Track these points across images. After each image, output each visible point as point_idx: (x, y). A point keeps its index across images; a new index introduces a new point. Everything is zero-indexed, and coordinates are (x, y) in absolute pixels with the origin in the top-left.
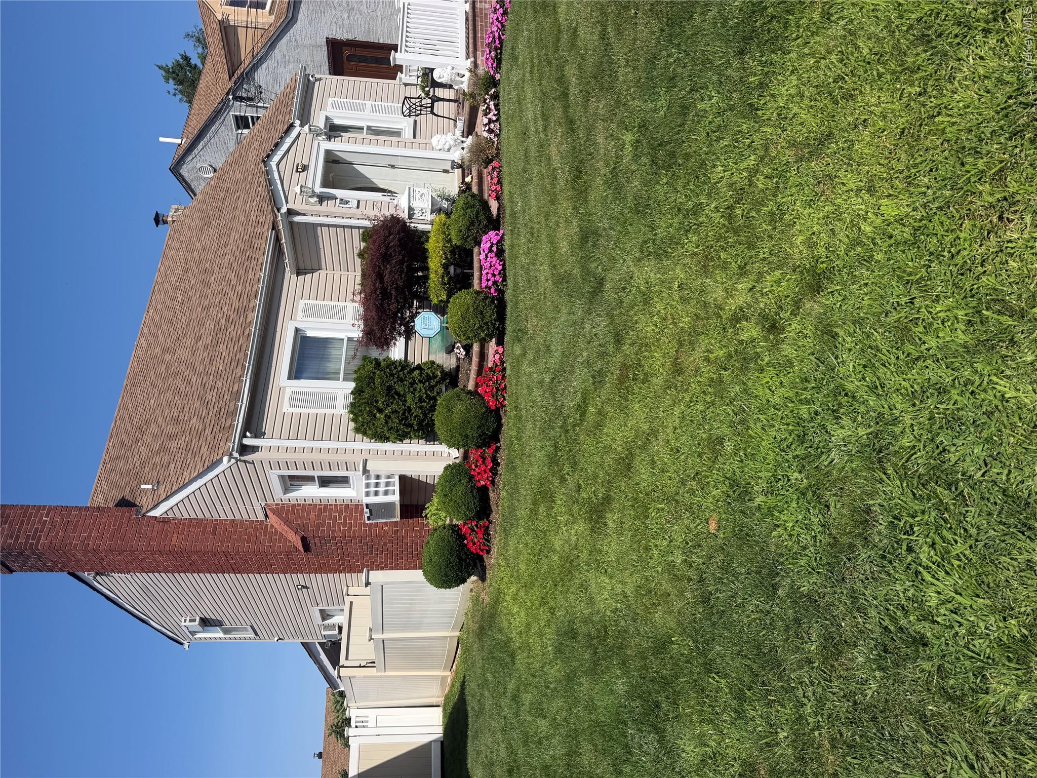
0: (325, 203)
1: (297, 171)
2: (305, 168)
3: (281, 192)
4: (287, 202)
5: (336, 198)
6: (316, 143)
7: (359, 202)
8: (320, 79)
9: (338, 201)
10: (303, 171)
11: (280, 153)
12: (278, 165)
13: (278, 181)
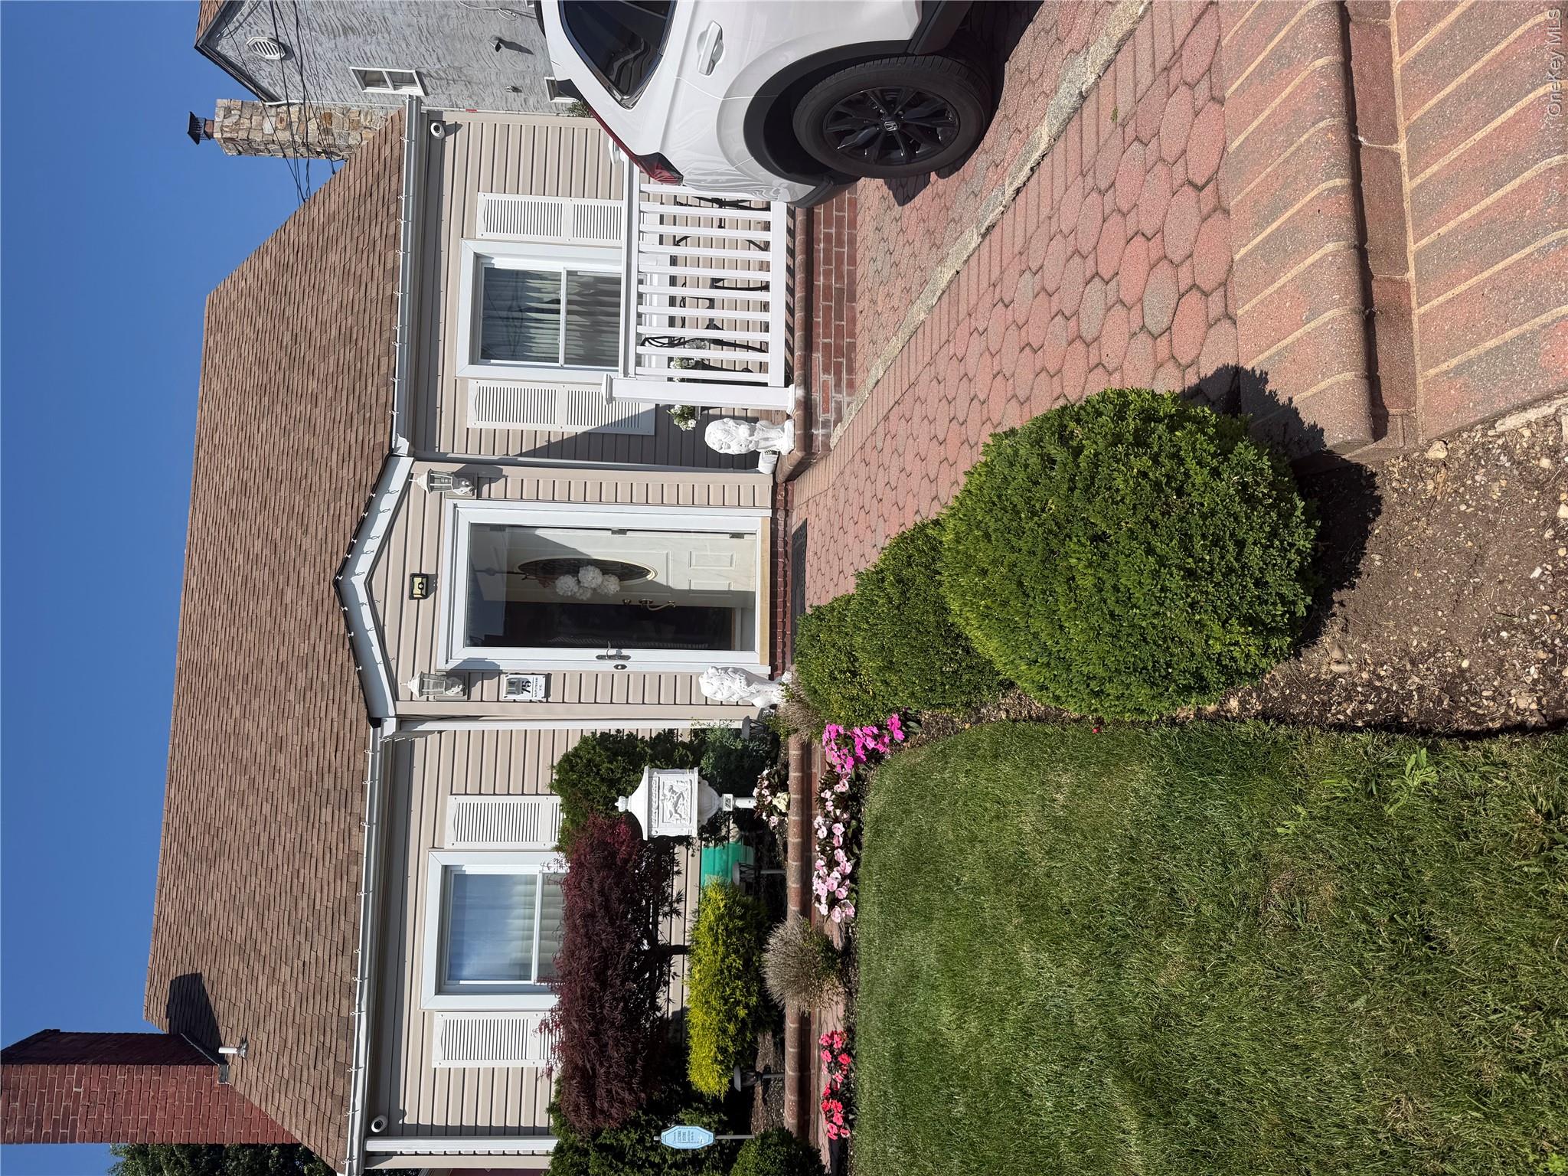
0: (476, 691)
1: (412, 597)
2: (429, 584)
3: (381, 668)
4: (396, 697)
5: (499, 673)
6: (448, 504)
7: (548, 677)
8: (456, 127)
9: (504, 679)
10: (425, 597)
11: (371, 545)
12: (368, 584)
13: (373, 636)
